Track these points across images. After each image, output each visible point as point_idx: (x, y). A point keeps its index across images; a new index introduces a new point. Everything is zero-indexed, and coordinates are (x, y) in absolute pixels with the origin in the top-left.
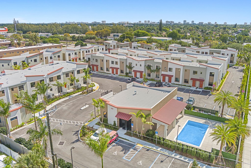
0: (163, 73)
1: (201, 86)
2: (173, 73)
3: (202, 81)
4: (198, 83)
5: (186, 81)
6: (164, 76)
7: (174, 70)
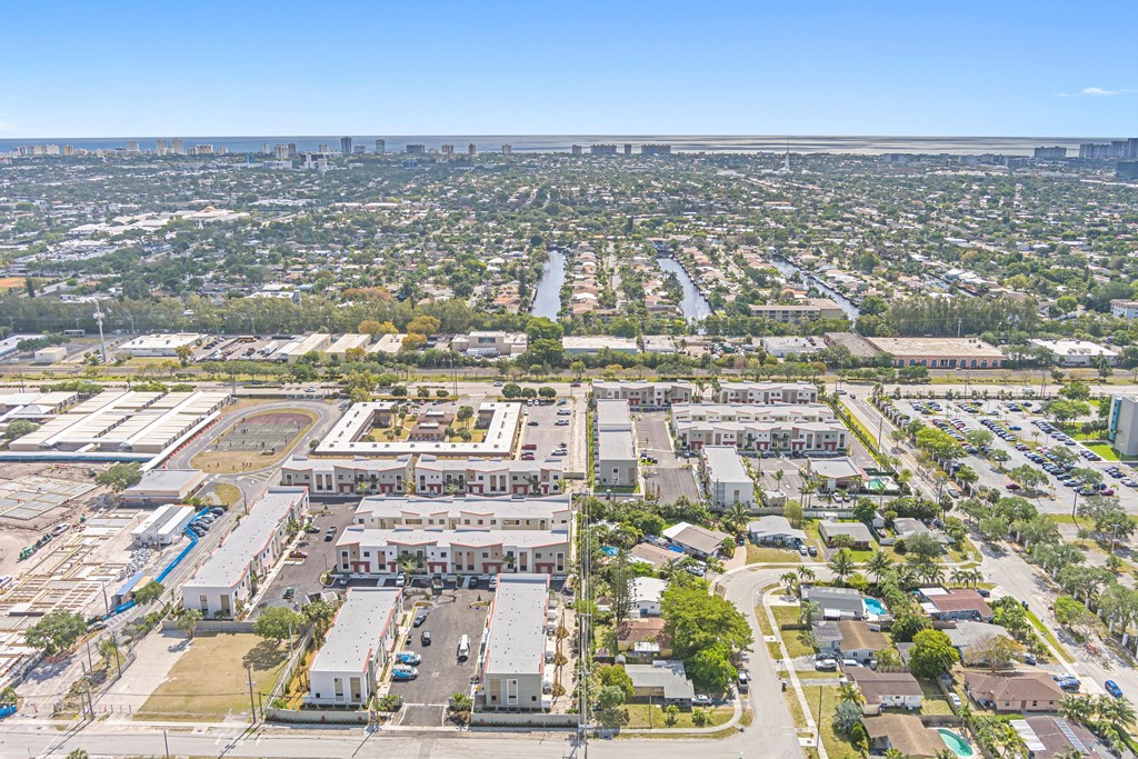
0: (793, 440)
1: (833, 449)
2: (805, 440)
3: (834, 444)
4: (830, 447)
5: (819, 446)
6: (794, 444)
7: (805, 437)
